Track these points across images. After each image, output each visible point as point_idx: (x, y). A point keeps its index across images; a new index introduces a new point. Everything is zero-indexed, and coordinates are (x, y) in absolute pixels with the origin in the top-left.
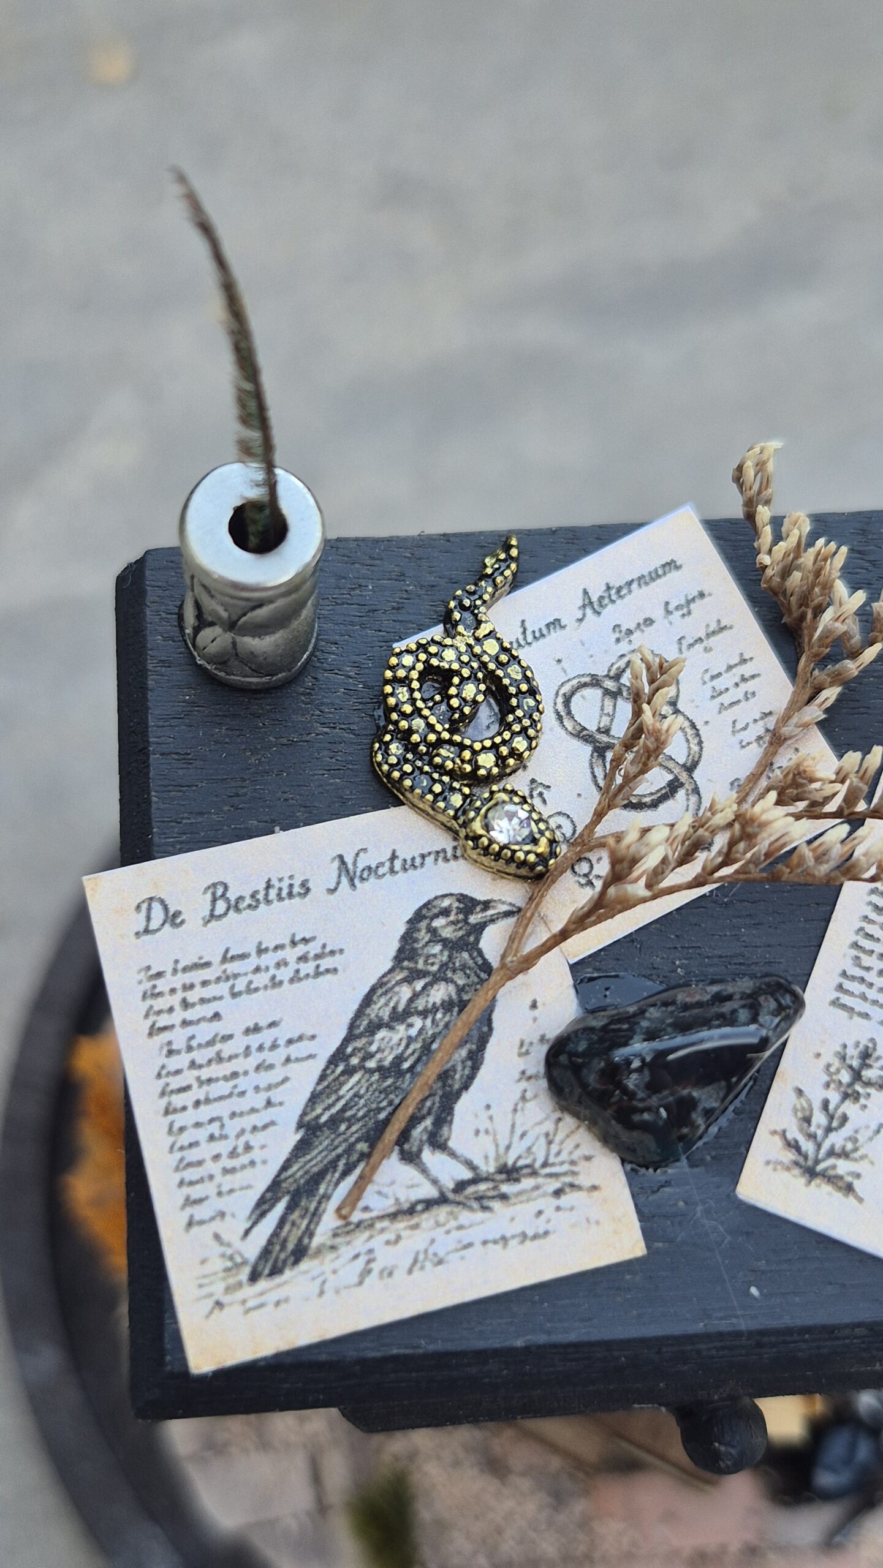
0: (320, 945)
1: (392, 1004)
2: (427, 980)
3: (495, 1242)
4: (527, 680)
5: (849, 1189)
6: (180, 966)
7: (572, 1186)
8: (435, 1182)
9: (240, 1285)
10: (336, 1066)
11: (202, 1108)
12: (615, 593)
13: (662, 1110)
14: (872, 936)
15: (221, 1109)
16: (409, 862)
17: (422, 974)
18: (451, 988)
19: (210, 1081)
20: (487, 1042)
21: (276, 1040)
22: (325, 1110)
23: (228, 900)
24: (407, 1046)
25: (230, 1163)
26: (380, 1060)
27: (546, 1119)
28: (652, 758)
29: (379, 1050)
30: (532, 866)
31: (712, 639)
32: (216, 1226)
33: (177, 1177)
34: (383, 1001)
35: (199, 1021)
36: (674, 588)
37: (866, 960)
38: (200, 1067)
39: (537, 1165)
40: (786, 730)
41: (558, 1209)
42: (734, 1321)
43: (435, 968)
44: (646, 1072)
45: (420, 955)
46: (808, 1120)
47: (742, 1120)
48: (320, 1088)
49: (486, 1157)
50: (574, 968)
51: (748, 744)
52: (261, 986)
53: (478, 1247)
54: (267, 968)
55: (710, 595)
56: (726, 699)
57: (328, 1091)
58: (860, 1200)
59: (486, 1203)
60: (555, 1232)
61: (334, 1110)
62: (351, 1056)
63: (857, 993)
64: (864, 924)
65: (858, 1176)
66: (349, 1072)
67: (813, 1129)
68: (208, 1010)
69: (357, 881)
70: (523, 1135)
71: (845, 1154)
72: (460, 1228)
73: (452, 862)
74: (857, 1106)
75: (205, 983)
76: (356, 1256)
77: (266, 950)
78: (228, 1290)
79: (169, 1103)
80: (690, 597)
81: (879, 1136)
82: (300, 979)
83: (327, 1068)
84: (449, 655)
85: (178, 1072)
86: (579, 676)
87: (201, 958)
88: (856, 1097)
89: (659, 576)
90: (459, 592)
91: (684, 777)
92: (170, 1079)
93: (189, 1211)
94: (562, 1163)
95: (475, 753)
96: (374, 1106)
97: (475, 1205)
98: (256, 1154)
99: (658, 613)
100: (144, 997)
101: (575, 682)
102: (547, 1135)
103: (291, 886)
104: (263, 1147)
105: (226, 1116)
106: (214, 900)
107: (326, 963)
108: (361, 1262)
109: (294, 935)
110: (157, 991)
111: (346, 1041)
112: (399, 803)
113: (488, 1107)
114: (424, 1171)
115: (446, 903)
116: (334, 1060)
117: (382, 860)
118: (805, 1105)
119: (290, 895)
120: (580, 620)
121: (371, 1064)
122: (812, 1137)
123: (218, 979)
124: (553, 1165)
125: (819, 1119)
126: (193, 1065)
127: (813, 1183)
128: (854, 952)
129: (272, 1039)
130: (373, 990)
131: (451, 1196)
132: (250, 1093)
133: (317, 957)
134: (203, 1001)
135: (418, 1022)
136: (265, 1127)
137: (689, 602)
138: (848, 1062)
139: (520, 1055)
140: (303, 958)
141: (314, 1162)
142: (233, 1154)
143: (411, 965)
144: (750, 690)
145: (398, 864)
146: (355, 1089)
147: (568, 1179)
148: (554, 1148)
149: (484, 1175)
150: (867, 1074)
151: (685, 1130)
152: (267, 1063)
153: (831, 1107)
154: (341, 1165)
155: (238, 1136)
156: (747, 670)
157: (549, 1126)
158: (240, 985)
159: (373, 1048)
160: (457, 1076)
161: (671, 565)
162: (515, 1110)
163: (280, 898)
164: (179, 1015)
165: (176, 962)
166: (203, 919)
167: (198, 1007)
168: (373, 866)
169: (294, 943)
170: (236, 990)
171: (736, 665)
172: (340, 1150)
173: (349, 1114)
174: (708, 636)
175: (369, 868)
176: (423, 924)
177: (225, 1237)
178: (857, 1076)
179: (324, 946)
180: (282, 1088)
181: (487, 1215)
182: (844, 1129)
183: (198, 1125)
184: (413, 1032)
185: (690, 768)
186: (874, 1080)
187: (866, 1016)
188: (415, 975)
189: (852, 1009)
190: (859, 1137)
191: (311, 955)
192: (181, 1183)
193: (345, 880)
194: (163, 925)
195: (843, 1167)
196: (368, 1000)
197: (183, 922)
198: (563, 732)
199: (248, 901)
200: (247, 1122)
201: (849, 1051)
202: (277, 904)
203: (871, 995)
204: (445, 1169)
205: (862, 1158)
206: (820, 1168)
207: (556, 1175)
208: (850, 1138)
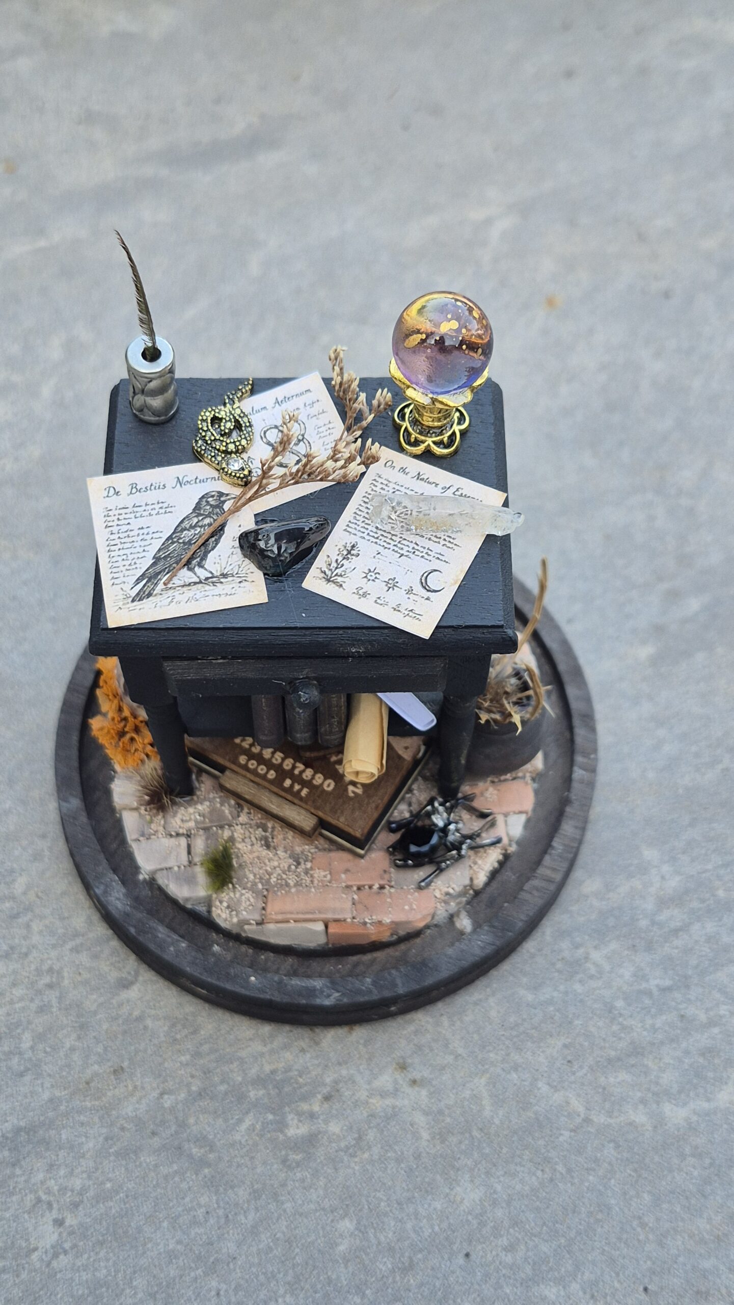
1: (190, 523)
2: (204, 517)
3: (216, 595)
4: (249, 422)
5: (341, 586)
6: (118, 508)
7: (245, 580)
8: (198, 577)
9: (128, 603)
11: (121, 551)
12: (286, 399)
14: (362, 511)
15: (128, 552)
16: (202, 480)
17: (203, 515)
18: (212, 519)
19: (124, 543)
20: (222, 536)
21: (149, 532)
22: (163, 554)
23: (137, 489)
24: (194, 536)
25: (129, 568)
26: (184, 540)
27: (239, 560)
28: (286, 444)
29: (184, 537)
30: (242, 478)
31: (320, 416)
32: (122, 586)
33: (110, 571)
34: (187, 522)
35: (123, 525)
36: (308, 398)
37: (358, 518)
38: (122, 538)
39: (234, 574)
40: (340, 444)
41: (239, 587)
42: (296, 624)
43: (207, 513)
45: (202, 509)
46: (330, 565)
47: (308, 564)
48: (162, 547)
49: (217, 571)
50: (255, 515)
52: (145, 515)
53: (210, 597)
54: (148, 510)
55: (320, 401)
56: (322, 435)
57: (165, 548)
58: (344, 589)
59: (215, 584)
60: (238, 593)
61: (166, 554)
62: (174, 538)
63: (353, 527)
64: (359, 507)
65: (345, 582)
66: (173, 543)
67: (331, 568)
68: (126, 522)
69: (183, 485)
70: (231, 564)
71: (341, 576)
72: (205, 591)
73: (217, 481)
74: (348, 561)
75: (126, 513)
76: (168, 597)
77: (149, 504)
78: (124, 604)
79: (110, 549)
80: (314, 401)
81: (354, 571)
82: (159, 514)
83: (165, 541)
84: (223, 413)
85: (114, 540)
86: (270, 425)
87: (125, 506)
88: (348, 559)
89: (303, 394)
90: (229, 394)
91: (303, 458)
92: (111, 542)
93: (113, 581)
94: (243, 574)
95: (227, 444)
96: (180, 553)
97: (211, 585)
98: (138, 566)
99: (302, 406)
100: (105, 516)
101: (269, 427)
102: (239, 565)
103: (160, 485)
104: (140, 564)
105: (129, 553)
106: (132, 488)
107: (168, 510)
108: (170, 599)
109: (159, 500)
110: (109, 514)
111: (174, 533)
112: (200, 461)
113: (219, 555)
114: (195, 574)
115: (213, 493)
116: (167, 539)
117: (193, 479)
118: (330, 560)
119: (159, 488)
120: (273, 408)
121: (181, 541)
122: (331, 570)
123: (131, 513)
124: (240, 574)
126: (119, 538)
127: (329, 584)
128: (354, 515)
129: (147, 532)
130: (184, 519)
131: (203, 581)
132: (138, 548)
133: (166, 508)
134: (125, 519)
135: (199, 529)
136: (142, 558)
137: (313, 403)
138: (347, 548)
139: (233, 539)
140: (161, 508)
141: (157, 569)
142: (130, 565)
143: (199, 512)
144: (331, 433)
145: (198, 481)
146: (174, 548)
147: (244, 578)
148: (241, 569)
150: (353, 552)
152: (145, 539)
153: (339, 561)
154: (166, 570)
155: (132, 560)
156: (331, 426)
157: (240, 563)
158: (138, 515)
159: (182, 536)
160: (210, 546)
161: (308, 391)
162: (229, 557)
163: (155, 489)
164: (116, 522)
165: (117, 506)
166: (128, 494)
167: (123, 521)
168: (189, 481)
169: (158, 503)
171: (327, 424)
172: (166, 566)
173: (171, 555)
174: (319, 414)
176: (204, 500)
177: (124, 589)
178: (349, 552)
179: (169, 504)
180: (149, 546)
181: (215, 587)
182: (342, 568)
183: (119, 556)
184: (197, 532)
186: (355, 554)
187: (355, 534)
188: (199, 515)
189: (351, 532)
190: (347, 570)
191: (164, 507)
192: (112, 572)
193: (178, 484)
194: (113, 495)
195: (339, 579)
196: (182, 522)
197: (120, 494)
198: (262, 443)
199: (144, 489)
200: (136, 556)
201: (348, 545)
202: (154, 491)
203: (358, 528)
204: (202, 573)
205: (347, 577)
206: (332, 579)
207: (240, 577)
208: (344, 571)
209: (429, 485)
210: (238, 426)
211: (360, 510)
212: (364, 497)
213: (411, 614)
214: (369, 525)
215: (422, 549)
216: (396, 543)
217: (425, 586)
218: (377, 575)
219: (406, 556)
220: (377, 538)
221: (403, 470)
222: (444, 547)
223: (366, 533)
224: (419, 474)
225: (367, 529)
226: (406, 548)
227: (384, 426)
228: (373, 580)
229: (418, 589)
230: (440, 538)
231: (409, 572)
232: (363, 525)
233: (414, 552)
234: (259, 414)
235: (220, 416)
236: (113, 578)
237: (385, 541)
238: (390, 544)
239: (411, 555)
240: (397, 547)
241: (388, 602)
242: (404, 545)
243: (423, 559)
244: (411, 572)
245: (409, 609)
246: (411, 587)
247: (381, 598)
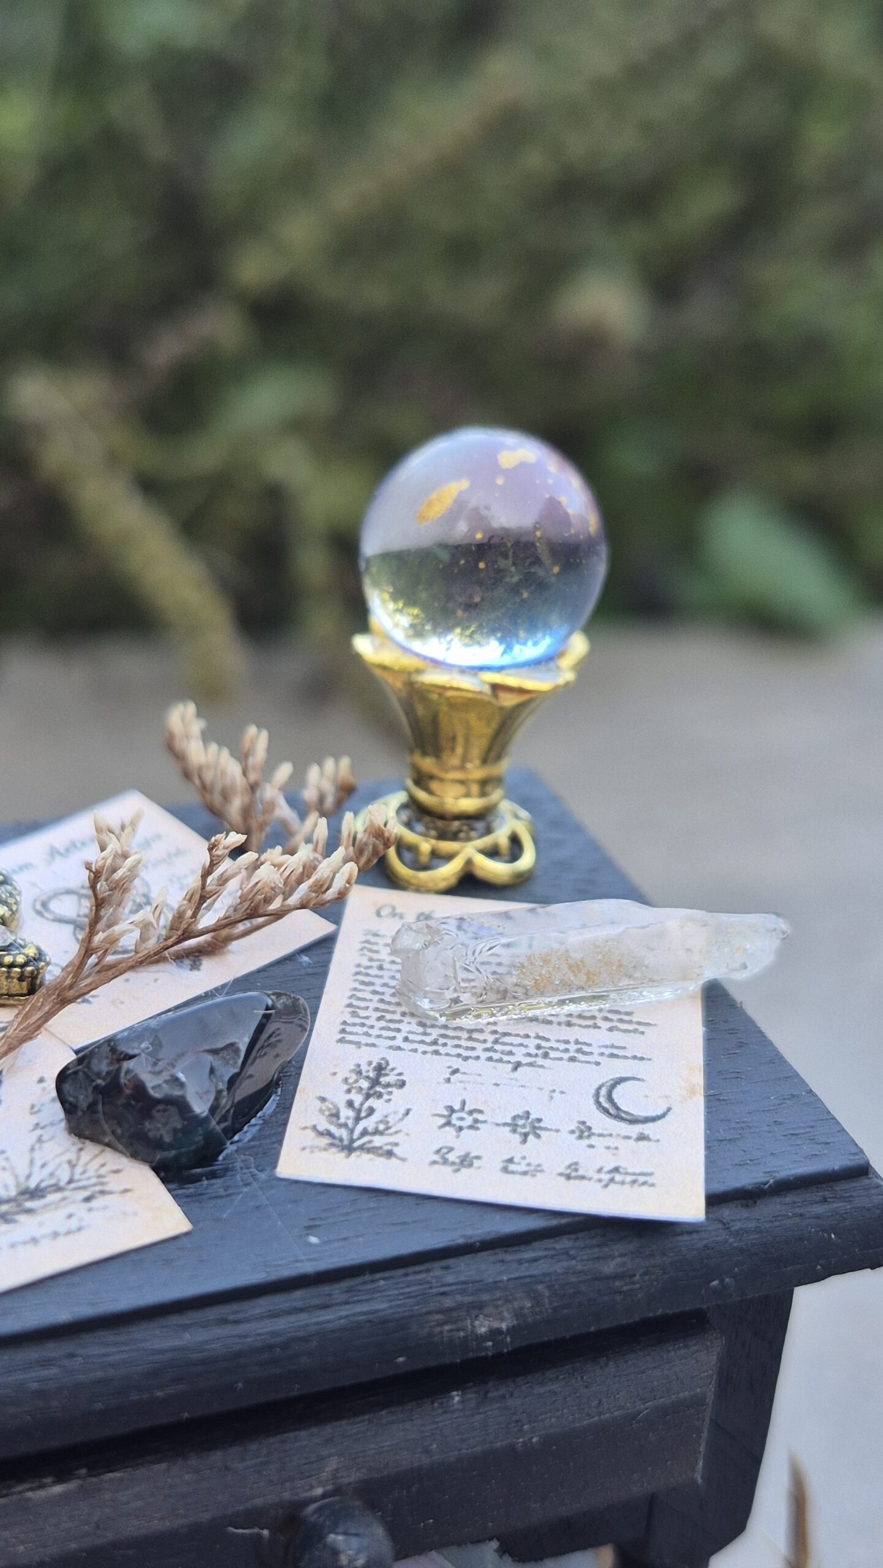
3: (25, 1243)
5: (390, 1154)
7: (103, 1192)
14: (365, 999)
27: (68, 1150)
37: (363, 1013)
39: (62, 1184)
41: (90, 1210)
46: (336, 1115)
47: (271, 1127)
49: (6, 1186)
53: (6, 1250)
55: (167, 836)
58: (403, 1160)
59: (10, 1217)
60: (90, 1227)
63: (361, 1033)
64: (355, 993)
65: (397, 1144)
67: (342, 1120)
70: (43, 1166)
71: (377, 1132)
74: (382, 1100)
81: (409, 1116)
88: (380, 1096)
94: (89, 1178)
102: (69, 1162)
113: (4, 1152)
118: (331, 1106)
122: (345, 1125)
124: (79, 1180)
125: (346, 1114)
127: (353, 1155)
128: (351, 1009)
139: (32, 1113)
147: (98, 1188)
148: (79, 1169)
149: (6, 1199)
150: (383, 1080)
153: (357, 1105)
157: (71, 1155)
162: (32, 1149)
178: (375, 1082)
181: (13, 1225)
182: (373, 1117)
186: (393, 1085)
187: (373, 1045)
189: (359, 1043)
190: (389, 1119)
195: (379, 1141)
198: (44, 920)
201: (364, 1068)
203: (375, 1032)
205: (396, 1132)
206: (356, 1144)
207: (84, 1188)
208: (381, 1122)
211: (359, 999)
212: (357, 974)
213: (618, 1177)
214: (399, 1021)
215: (562, 1046)
216: (489, 1045)
217: (619, 1115)
218: (478, 1116)
219: (530, 1064)
220: (435, 1043)
222: (616, 1032)
223: (400, 1039)
225: (398, 1030)
226: (521, 1051)
228: (471, 1127)
229: (604, 1123)
230: (593, 1017)
231: (557, 1095)
232: (383, 1024)
233: (546, 1054)
237: (458, 1046)
238: (473, 1048)
239: (540, 1061)
240: (496, 1051)
241: (539, 1165)
242: (512, 1044)
243: (576, 1063)
244: (562, 1092)
245: (606, 1169)
246: (583, 1123)
247: (516, 1160)
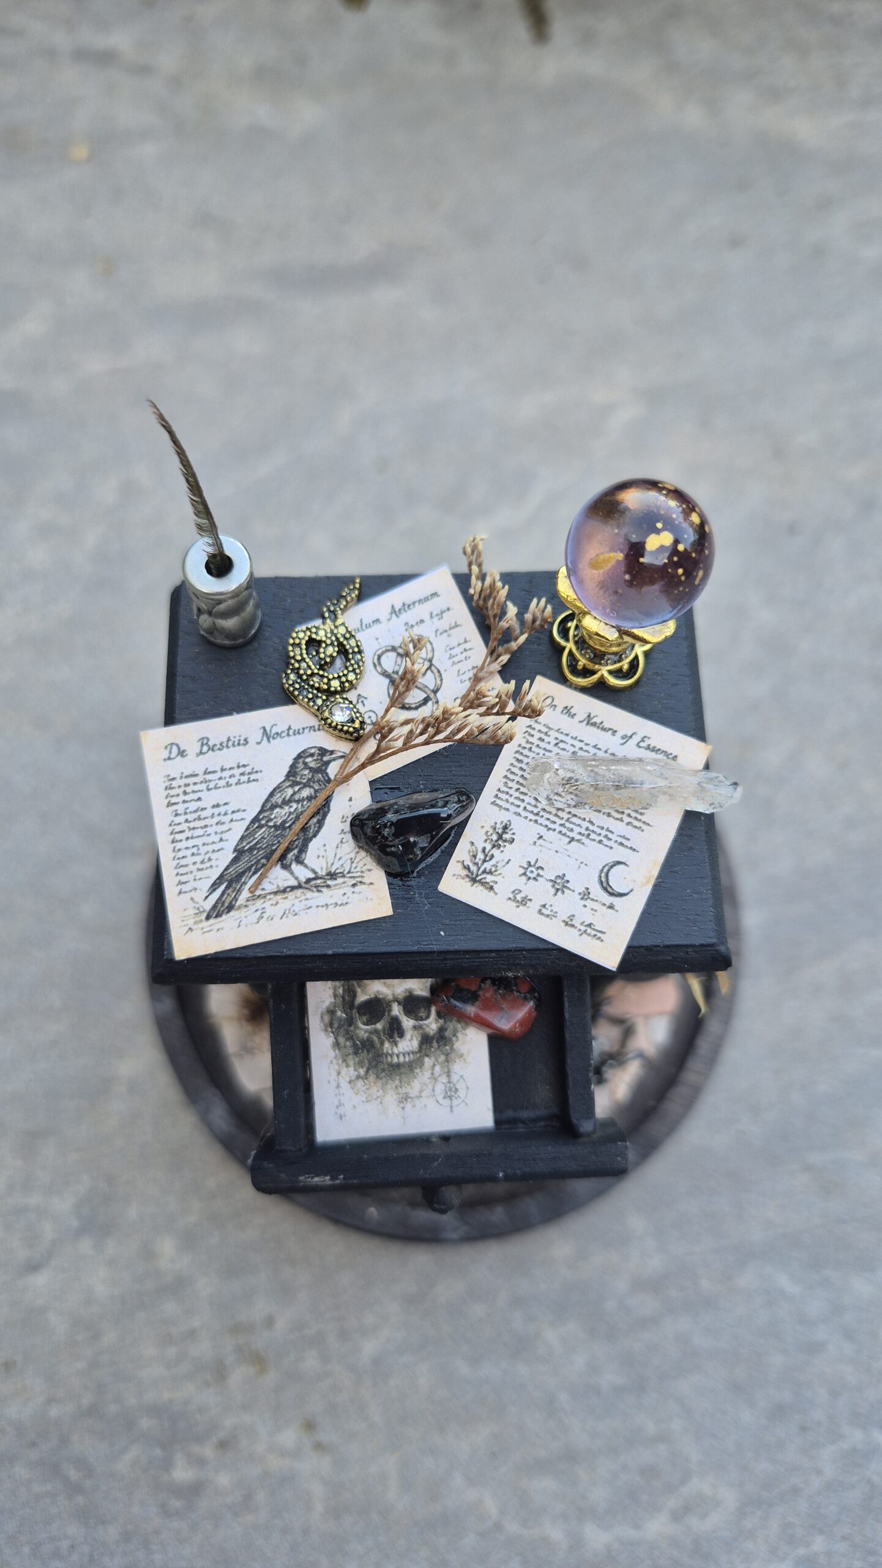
0: (251, 767)
1: (283, 797)
2: (301, 786)
3: (322, 906)
4: (358, 646)
5: (491, 888)
6: (184, 776)
7: (361, 882)
8: (296, 878)
9: (201, 921)
10: (254, 824)
11: (190, 840)
12: (406, 607)
13: (400, 846)
14: (514, 773)
15: (198, 842)
16: (297, 731)
17: (298, 784)
18: (312, 790)
19: (194, 828)
20: (327, 816)
21: (227, 811)
22: (247, 844)
23: (209, 746)
24: (289, 816)
25: (201, 866)
26: (275, 822)
27: (351, 852)
28: (411, 683)
29: (275, 817)
30: (351, 734)
31: (452, 631)
32: (193, 894)
33: (176, 871)
34: (279, 795)
35: (191, 801)
36: (435, 605)
37: (510, 784)
38: (190, 822)
39: (345, 873)
40: (481, 675)
41: (353, 892)
42: (432, 946)
43: (305, 781)
44: (393, 828)
45: (298, 774)
46: (475, 856)
47: (444, 856)
48: (246, 834)
49: (322, 868)
50: (371, 783)
51: (465, 681)
52: (221, 786)
53: (314, 909)
54: (225, 778)
55: (453, 609)
56: (456, 659)
57: (249, 835)
58: (496, 894)
59: (320, 889)
60: (351, 903)
61: (251, 844)
62: (262, 819)
63: (504, 799)
64: (511, 767)
65: (496, 883)
66: (260, 827)
67: (477, 861)
68: (195, 796)
69: (271, 739)
70: (340, 859)
71: (491, 873)
72: (307, 899)
73: (317, 732)
74: (499, 851)
75: (195, 784)
76: (257, 910)
77: (226, 769)
78: (196, 923)
79: (174, 838)
80: (443, 610)
81: (508, 865)
82: (240, 784)
83: (250, 825)
84: (322, 633)
85: (179, 824)
86: (386, 647)
87: (194, 772)
88: (499, 846)
89: (428, 599)
90: (329, 604)
91: (432, 695)
92: (175, 827)
93: (180, 887)
94: (357, 872)
95: (329, 680)
96: (271, 843)
97: (314, 889)
98: (213, 863)
99: (426, 617)
100: (166, 788)
101: (384, 649)
102: (351, 859)
103: (239, 740)
104: (217, 859)
105: (200, 844)
106: (202, 745)
107: (253, 777)
108: (258, 914)
109: (239, 763)
110: (172, 786)
111: (260, 812)
112: (293, 703)
113: (325, 845)
114: (292, 873)
115: (313, 751)
116: (253, 821)
117: (284, 730)
118: (474, 850)
119: (239, 744)
120: (389, 620)
121: (271, 824)
123: (202, 782)
124: (353, 872)
125: (480, 856)
126: (187, 821)
127: (475, 885)
128: (505, 780)
129: (225, 810)
130: (275, 790)
131: (304, 885)
132: (213, 835)
133: (249, 773)
134: (193, 792)
135: (295, 805)
136: (218, 850)
137: (442, 612)
138: (497, 830)
139: (342, 822)
140: (242, 774)
141: (240, 867)
142: (202, 862)
143: (294, 779)
144: (468, 656)
145: (291, 732)
146: (263, 835)
147: (359, 879)
148: (354, 865)
149: (320, 876)
150: (505, 836)
151: (411, 856)
152: (222, 822)
153: (487, 851)
154: (253, 869)
155: (205, 854)
156: (467, 646)
157: (353, 855)
158: (212, 785)
159: (273, 816)
160: (311, 831)
161: (435, 595)
162: (337, 847)
163: (234, 745)
164: (182, 798)
165: (182, 773)
166: (197, 754)
167: (191, 795)
168: (280, 732)
170: (210, 787)
171: (462, 644)
172: (253, 862)
173: (259, 846)
174: (450, 629)
175: (277, 733)
176: (301, 760)
177: (196, 899)
178: (500, 837)
179: (253, 769)
180: (228, 833)
181: (320, 894)
182: (491, 861)
183: (187, 848)
184: (292, 810)
185: (435, 692)
186: (508, 840)
187: (508, 810)
188: (295, 783)
189: (501, 806)
190: (498, 865)
191: (247, 772)
192: (177, 874)
193: (265, 738)
194: (177, 756)
195: (489, 878)
196: (272, 795)
197: (187, 755)
198: (376, 673)
199: (219, 746)
200: (210, 848)
201: (498, 826)
202: (232, 748)
203: (511, 800)
204: (302, 873)
205: (499, 875)
206: (478, 878)
207: (354, 877)
208: (494, 866)
209: (603, 733)
210: (343, 651)
211: (513, 773)
212: (517, 752)
213: (589, 931)
214: (526, 794)
215: (598, 831)
216: (563, 822)
217: (606, 887)
218: (540, 872)
219: (578, 841)
220: (537, 814)
221: (567, 710)
222: (630, 827)
223: (522, 808)
224: (589, 716)
225: (523, 801)
226: (577, 829)
227: (539, 645)
228: (535, 879)
229: (597, 892)
230: (623, 813)
231: (582, 865)
232: (517, 794)
233: (589, 835)
234: (369, 630)
235: (318, 638)
236: (180, 883)
237: (548, 819)
238: (555, 823)
239: (584, 839)
240: (565, 827)
241: (556, 913)
242: (574, 824)
243: (601, 845)
244: (586, 865)
245: (585, 924)
246: (588, 889)
247: (547, 906)
